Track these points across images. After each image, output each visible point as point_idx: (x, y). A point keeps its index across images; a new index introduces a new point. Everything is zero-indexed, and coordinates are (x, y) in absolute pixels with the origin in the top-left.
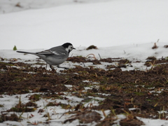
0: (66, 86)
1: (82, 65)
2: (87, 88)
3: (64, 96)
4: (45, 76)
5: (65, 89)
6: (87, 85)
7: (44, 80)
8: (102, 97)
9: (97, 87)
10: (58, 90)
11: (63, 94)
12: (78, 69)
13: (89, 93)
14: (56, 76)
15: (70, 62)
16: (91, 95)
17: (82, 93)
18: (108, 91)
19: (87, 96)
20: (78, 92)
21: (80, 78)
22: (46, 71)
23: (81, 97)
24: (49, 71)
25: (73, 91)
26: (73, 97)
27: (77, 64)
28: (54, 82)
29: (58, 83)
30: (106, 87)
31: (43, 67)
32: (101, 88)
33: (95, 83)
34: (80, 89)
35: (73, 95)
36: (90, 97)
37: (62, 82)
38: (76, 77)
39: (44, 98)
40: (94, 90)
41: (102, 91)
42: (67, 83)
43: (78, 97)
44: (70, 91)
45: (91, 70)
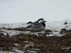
0: (15, 44)
1: (24, 33)
2: (26, 46)
3: (13, 50)
4: (3, 38)
5: (14, 46)
6: (27, 44)
7: (2, 41)
8: (35, 51)
9: (32, 45)
10: (10, 46)
11: (13, 49)
12: (22, 34)
13: (28, 48)
14: (9, 38)
15: (17, 31)
16: (29, 50)
17: (24, 48)
18: (39, 48)
19: (26, 50)
20: (22, 48)
21: (23, 40)
22: (4, 35)
23: (23, 51)
24: (5, 36)
25: (19, 47)
26: (18, 51)
27: (21, 32)
28: (8, 42)
29: (10, 42)
30: (37, 45)
31: (2, 33)
32: (34, 46)
33: (31, 43)
34: (22, 46)
35: (19, 49)
36: (28, 51)
37: (13, 42)
38: (20, 39)
39: (2, 51)
40: (31, 47)
41: (35, 47)
42: (15, 43)
43: (22, 50)
44: (17, 47)
45: (29, 36)
